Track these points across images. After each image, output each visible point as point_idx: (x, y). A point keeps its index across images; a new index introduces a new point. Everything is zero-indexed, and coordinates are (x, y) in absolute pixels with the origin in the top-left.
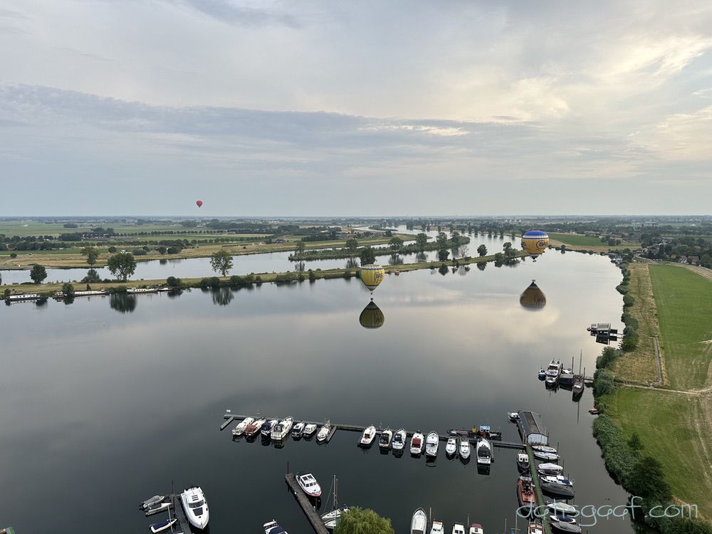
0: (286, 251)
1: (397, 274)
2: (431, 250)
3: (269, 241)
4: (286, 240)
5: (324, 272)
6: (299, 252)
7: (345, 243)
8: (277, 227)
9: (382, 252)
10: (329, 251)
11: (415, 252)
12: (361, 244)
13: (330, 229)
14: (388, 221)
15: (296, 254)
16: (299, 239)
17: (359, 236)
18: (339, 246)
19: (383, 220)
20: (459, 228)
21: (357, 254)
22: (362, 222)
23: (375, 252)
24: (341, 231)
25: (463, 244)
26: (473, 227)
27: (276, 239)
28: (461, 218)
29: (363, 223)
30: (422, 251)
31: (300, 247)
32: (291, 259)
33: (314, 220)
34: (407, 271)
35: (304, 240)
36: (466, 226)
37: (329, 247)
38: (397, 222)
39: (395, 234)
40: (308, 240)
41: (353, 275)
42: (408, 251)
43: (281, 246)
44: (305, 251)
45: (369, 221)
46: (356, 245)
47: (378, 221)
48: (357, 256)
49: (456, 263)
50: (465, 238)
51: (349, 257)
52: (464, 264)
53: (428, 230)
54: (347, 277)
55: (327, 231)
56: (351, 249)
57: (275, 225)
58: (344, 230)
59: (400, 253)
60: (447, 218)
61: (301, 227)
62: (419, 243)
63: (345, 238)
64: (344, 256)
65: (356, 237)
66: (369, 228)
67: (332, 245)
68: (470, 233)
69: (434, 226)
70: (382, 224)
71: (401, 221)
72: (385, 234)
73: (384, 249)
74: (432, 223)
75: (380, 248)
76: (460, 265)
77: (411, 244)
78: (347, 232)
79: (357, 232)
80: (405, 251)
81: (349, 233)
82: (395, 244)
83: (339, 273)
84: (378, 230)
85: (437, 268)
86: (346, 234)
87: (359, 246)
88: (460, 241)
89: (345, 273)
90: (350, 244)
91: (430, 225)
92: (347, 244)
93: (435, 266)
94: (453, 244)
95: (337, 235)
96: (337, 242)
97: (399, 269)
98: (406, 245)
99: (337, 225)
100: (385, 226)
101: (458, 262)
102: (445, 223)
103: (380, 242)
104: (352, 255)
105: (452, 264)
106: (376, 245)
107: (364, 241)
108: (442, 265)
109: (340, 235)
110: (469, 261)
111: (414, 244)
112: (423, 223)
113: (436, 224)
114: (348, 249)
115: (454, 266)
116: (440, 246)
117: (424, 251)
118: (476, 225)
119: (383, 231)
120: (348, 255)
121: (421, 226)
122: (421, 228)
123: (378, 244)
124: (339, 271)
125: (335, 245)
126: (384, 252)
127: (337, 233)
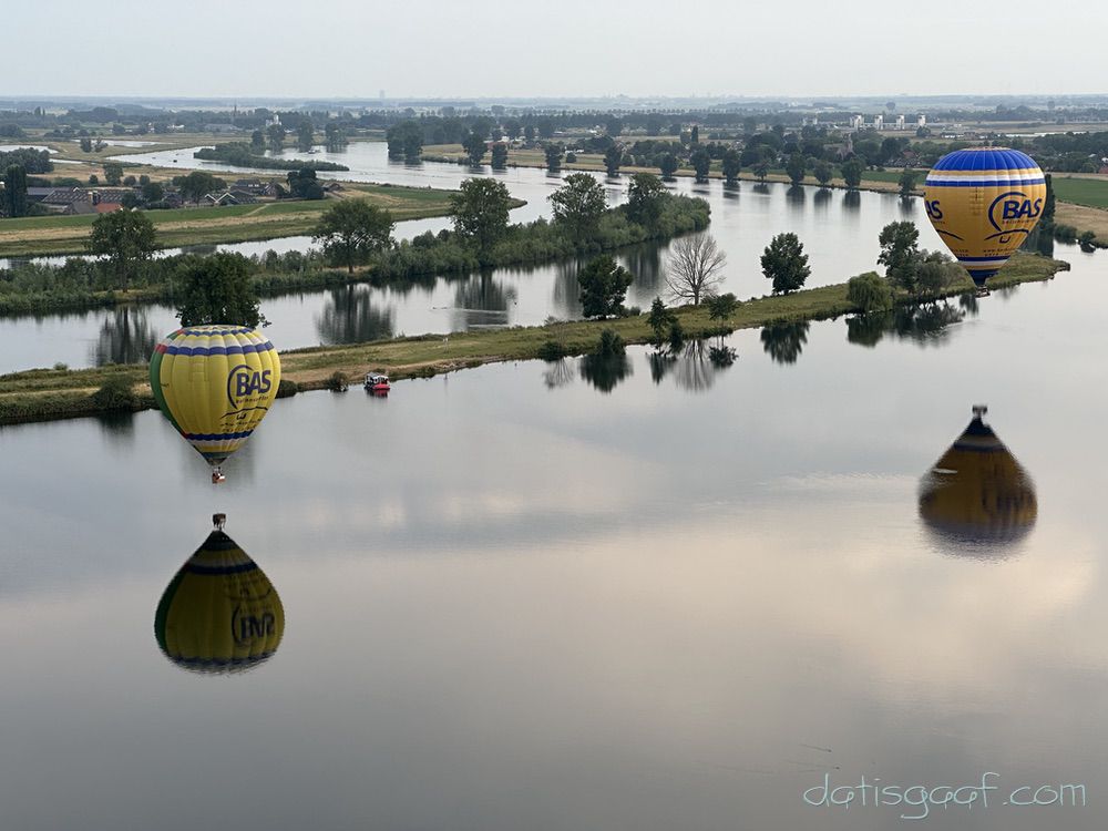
1: (377, 391)
2: (527, 262)
7: (86, 232)
9: (290, 279)
11: (452, 273)
12: (171, 239)
14: (290, 119)
17: (152, 193)
18: (50, 248)
19: (263, 115)
20: (643, 152)
21: (155, 290)
22: (156, 124)
23: (254, 279)
24: (48, 168)
25: (679, 233)
26: (713, 151)
28: (644, 107)
29: (162, 130)
30: (486, 268)
34: (429, 373)
36: (678, 148)
38: (342, 128)
39: (336, 186)
41: (147, 403)
42: (414, 272)
45: (191, 122)
46: (148, 241)
47: (242, 121)
48: (152, 301)
49: (668, 330)
50: (686, 204)
51: (109, 304)
52: (707, 335)
53: (499, 166)
54: (114, 411)
56: (119, 265)
58: (68, 164)
59: (377, 280)
60: (580, 110)
62: (470, 227)
63: (77, 205)
64: (82, 299)
65: (138, 204)
66: (196, 156)
67: (9, 244)
68: (702, 178)
69: (523, 147)
70: (265, 137)
71: (354, 122)
72: (286, 187)
73: (294, 261)
74: (512, 135)
75: (272, 254)
76: (686, 337)
77: (429, 234)
78: (85, 178)
79: (137, 177)
80: (398, 268)
81: (94, 181)
82: (347, 234)
83: (65, 391)
84: (248, 164)
85: (574, 353)
86: (80, 184)
87: (160, 248)
88: (666, 215)
89: (98, 389)
90: (116, 238)
91: (505, 139)
92: (96, 236)
93: (567, 342)
94: (634, 233)
95: (31, 191)
96: (37, 226)
97: (382, 361)
98: (404, 241)
99: (23, 139)
100: (279, 149)
101: (674, 320)
102: (574, 131)
103: (263, 225)
104: (125, 296)
105: (650, 331)
106: (249, 240)
107: (180, 219)
108: (597, 337)
109: (50, 192)
110: (725, 318)
111: (445, 234)
112: (467, 131)
113: (529, 134)
114: (102, 265)
115: (656, 341)
116: (575, 244)
117: (493, 267)
118: (723, 142)
119: (270, 172)
120: (103, 294)
121: (461, 146)
122: (466, 155)
123: (255, 235)
124: (68, 380)
125: (24, 242)
126: (295, 276)
127: (33, 183)
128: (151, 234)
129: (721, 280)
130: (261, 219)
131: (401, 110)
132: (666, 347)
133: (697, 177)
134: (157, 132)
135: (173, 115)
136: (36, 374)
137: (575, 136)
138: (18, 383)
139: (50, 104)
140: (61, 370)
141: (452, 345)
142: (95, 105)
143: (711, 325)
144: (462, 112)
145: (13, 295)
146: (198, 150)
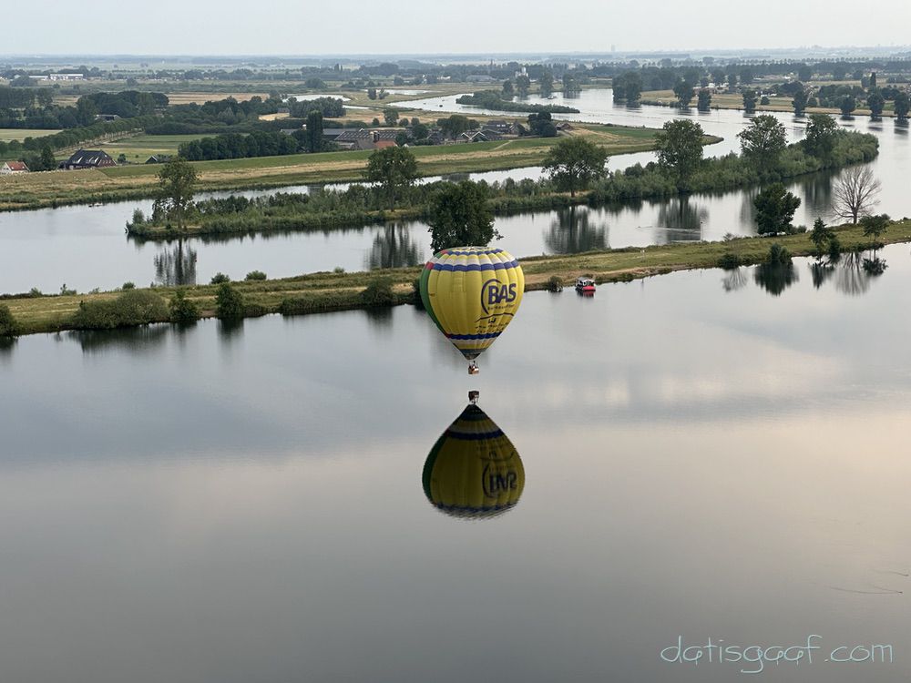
0: (117, 199)
1: (585, 292)
2: (718, 189)
3: (40, 159)
4: (113, 151)
5: (278, 286)
6: (170, 203)
7: (364, 164)
8: (72, 101)
9: (521, 201)
10: (297, 198)
11: (656, 197)
12: (431, 169)
13: (295, 108)
14: (535, 70)
15: (157, 212)
16: (168, 147)
17: (419, 133)
18: (338, 177)
19: (514, 67)
20: (828, 96)
21: (416, 210)
22: (428, 76)
23: (491, 202)
24: (341, 113)
25: (850, 163)
26: (887, 93)
27: (71, 151)
28: (834, 56)
29: (432, 81)
30: (684, 194)
31: (175, 184)
32: (138, 233)
33: (230, 69)
34: (628, 278)
35: (192, 153)
36: (858, 91)
37: (296, 179)
38: (575, 78)
39: (567, 126)
40: (208, 153)
41: (403, 299)
42: (624, 197)
43: (92, 180)
44: (197, 199)
45: (458, 74)
46: (411, 171)
47: (496, 72)
48: (413, 219)
49: (827, 245)
50: (859, 139)
51: (380, 221)
52: (861, 249)
53: (704, 108)
54: (377, 305)
55: (281, 116)
56: (388, 190)
57: (67, 93)
58: (358, 109)
59: (594, 203)
60: (778, 59)
61: (174, 100)
62: (671, 160)
63: (362, 143)
64: (359, 217)
65: (408, 141)
66: (458, 101)
67: (307, 174)
68: (876, 117)
69: (726, 92)
70: (514, 85)
71: (588, 73)
72: (526, 126)
73: (527, 187)
74: (718, 81)
75: (510, 181)
76: (843, 251)
77: (638, 166)
78: (369, 120)
79: (410, 119)
80: (612, 194)
81: (376, 123)
82: (570, 165)
83: (341, 290)
84: (498, 108)
85: (748, 263)
86: (365, 126)
87: (420, 176)
88: (839, 149)
89: (365, 288)
90: (386, 169)
91: (711, 86)
92: (371, 168)
93: (741, 255)
94: (810, 165)
95: (326, 132)
96: (330, 160)
97: (591, 268)
98: (618, 171)
99: (325, 90)
100: (524, 95)
101: (833, 237)
102: (771, 78)
103: (507, 158)
104: (393, 215)
105: (812, 245)
106: (493, 170)
107: (441, 153)
108: (767, 250)
109: (341, 132)
110: (877, 234)
111: (651, 165)
112: (679, 79)
113: (732, 81)
114: (376, 190)
115: (817, 254)
116: (759, 174)
117: (690, 193)
118: (898, 85)
119: (516, 115)
120: (376, 213)
121: (671, 92)
122: (676, 100)
123: (499, 166)
124: (344, 281)
125: (319, 172)
126: (527, 199)
127: (328, 125)
128: (413, 166)
129: (877, 203)
130: (505, 153)
131: (627, 61)
132: (825, 259)
133: (872, 115)
134: (429, 83)
135: (442, 68)
136: (321, 276)
137: (771, 82)
138: (306, 283)
139: (347, 61)
140: (340, 273)
141: (648, 256)
142: (382, 61)
143: (865, 240)
144: (678, 62)
145: (308, 214)
146: (459, 96)
